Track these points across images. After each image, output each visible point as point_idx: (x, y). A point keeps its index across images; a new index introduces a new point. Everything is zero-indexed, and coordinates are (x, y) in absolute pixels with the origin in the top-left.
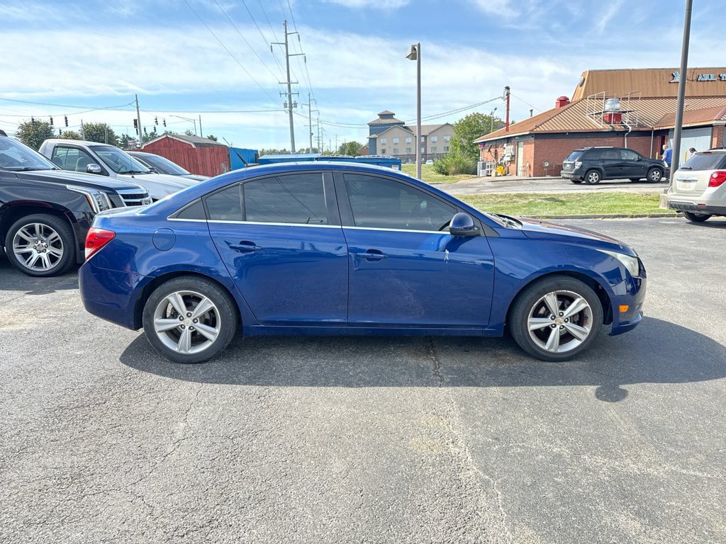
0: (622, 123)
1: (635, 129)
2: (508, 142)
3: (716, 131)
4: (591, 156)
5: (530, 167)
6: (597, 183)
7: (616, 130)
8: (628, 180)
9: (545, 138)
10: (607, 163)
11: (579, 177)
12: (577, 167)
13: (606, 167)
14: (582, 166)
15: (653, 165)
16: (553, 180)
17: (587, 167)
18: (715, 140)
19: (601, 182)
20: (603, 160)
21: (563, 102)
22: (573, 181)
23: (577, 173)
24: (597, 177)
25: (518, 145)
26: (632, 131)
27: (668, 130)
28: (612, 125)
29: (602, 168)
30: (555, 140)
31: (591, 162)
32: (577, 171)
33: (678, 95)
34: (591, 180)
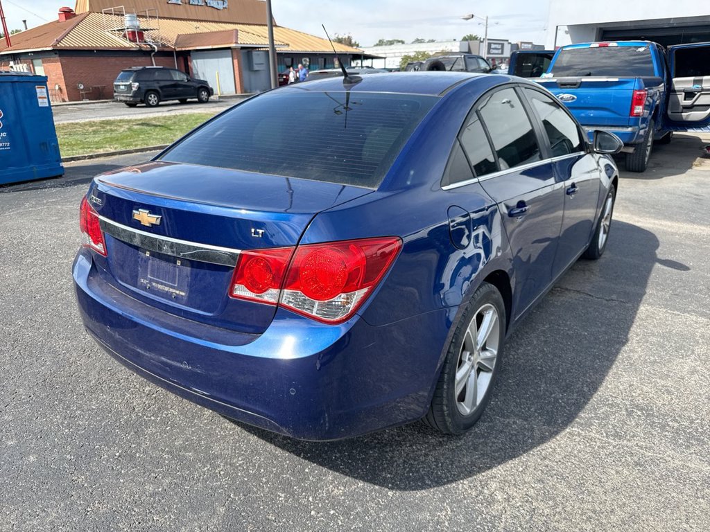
0: (145, 42)
1: (160, 49)
2: (14, 60)
3: (235, 54)
4: (145, 77)
5: (60, 89)
6: (157, 106)
7: (143, 49)
8: (177, 101)
9: (72, 56)
10: (162, 84)
11: (139, 99)
12: (134, 89)
13: (161, 88)
14: (139, 88)
15: (200, 85)
16: (96, 105)
17: (144, 89)
18: (236, 61)
19: (161, 103)
20: (158, 81)
21: (68, 13)
22: (127, 104)
23: (136, 94)
24: (156, 99)
25: (32, 63)
26: (158, 51)
27: (189, 51)
28: (138, 43)
29: (159, 89)
30: (82, 58)
31: (148, 83)
32: (135, 93)
33: (268, 23)
34: (151, 103)
